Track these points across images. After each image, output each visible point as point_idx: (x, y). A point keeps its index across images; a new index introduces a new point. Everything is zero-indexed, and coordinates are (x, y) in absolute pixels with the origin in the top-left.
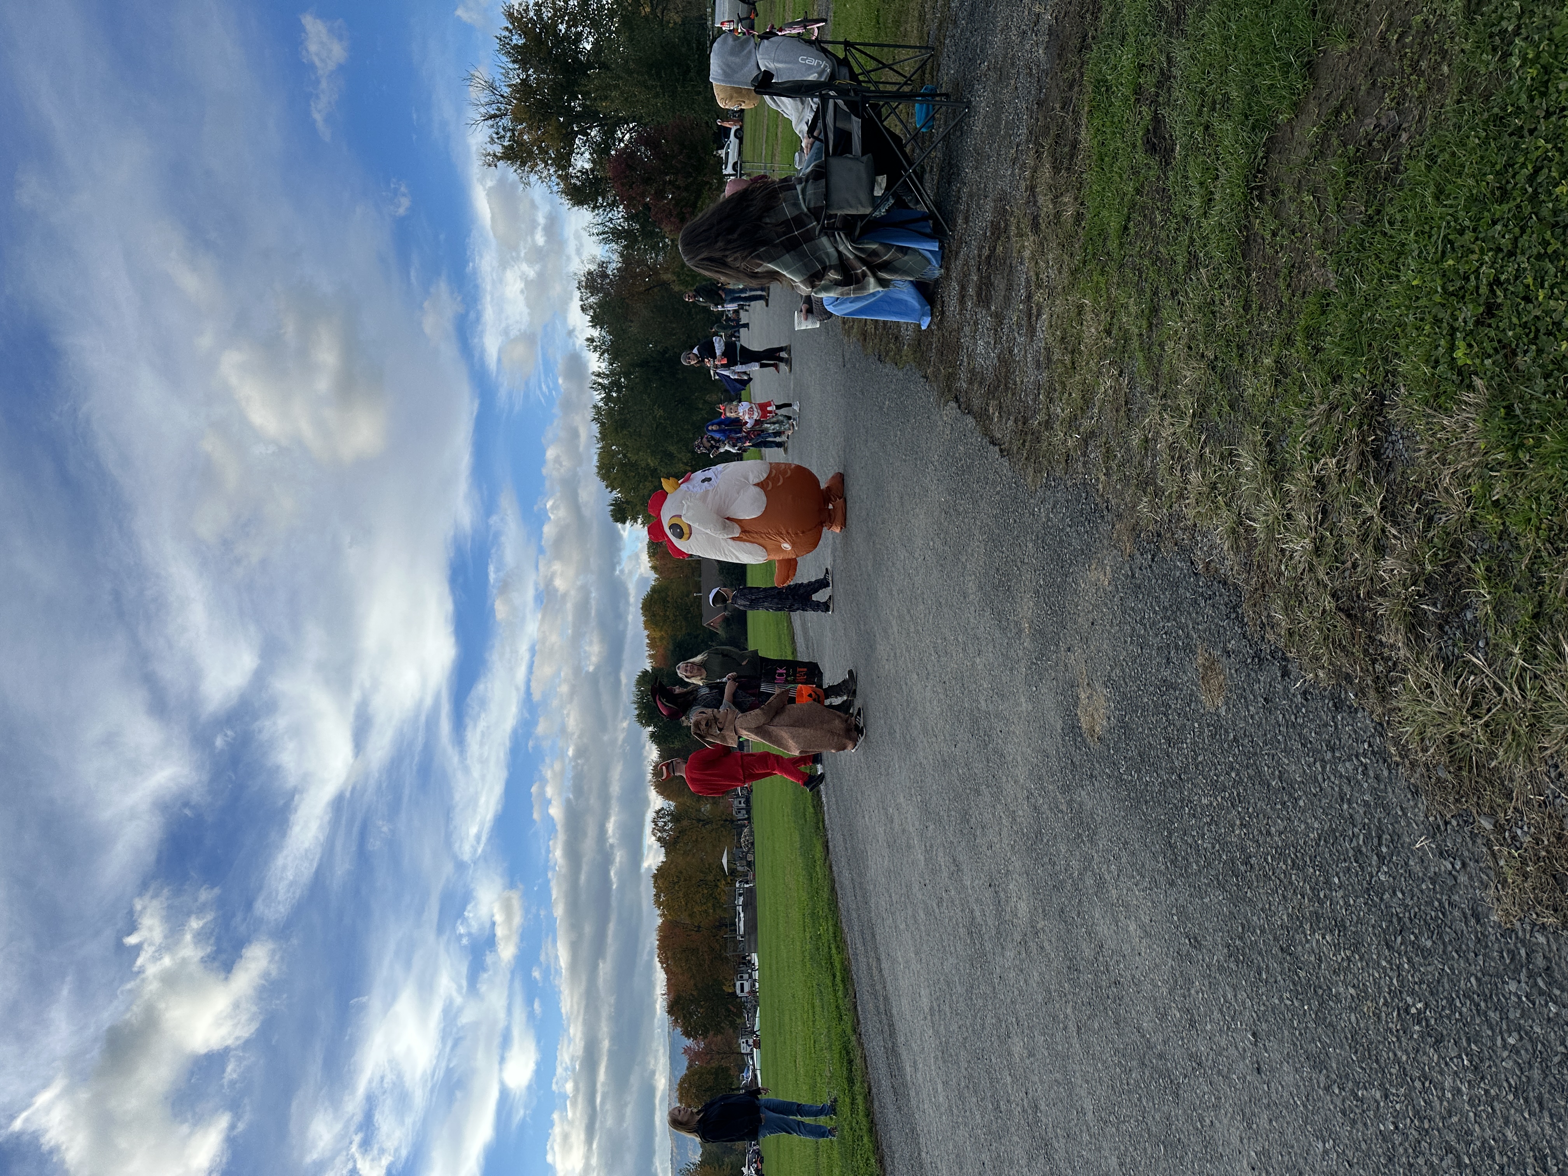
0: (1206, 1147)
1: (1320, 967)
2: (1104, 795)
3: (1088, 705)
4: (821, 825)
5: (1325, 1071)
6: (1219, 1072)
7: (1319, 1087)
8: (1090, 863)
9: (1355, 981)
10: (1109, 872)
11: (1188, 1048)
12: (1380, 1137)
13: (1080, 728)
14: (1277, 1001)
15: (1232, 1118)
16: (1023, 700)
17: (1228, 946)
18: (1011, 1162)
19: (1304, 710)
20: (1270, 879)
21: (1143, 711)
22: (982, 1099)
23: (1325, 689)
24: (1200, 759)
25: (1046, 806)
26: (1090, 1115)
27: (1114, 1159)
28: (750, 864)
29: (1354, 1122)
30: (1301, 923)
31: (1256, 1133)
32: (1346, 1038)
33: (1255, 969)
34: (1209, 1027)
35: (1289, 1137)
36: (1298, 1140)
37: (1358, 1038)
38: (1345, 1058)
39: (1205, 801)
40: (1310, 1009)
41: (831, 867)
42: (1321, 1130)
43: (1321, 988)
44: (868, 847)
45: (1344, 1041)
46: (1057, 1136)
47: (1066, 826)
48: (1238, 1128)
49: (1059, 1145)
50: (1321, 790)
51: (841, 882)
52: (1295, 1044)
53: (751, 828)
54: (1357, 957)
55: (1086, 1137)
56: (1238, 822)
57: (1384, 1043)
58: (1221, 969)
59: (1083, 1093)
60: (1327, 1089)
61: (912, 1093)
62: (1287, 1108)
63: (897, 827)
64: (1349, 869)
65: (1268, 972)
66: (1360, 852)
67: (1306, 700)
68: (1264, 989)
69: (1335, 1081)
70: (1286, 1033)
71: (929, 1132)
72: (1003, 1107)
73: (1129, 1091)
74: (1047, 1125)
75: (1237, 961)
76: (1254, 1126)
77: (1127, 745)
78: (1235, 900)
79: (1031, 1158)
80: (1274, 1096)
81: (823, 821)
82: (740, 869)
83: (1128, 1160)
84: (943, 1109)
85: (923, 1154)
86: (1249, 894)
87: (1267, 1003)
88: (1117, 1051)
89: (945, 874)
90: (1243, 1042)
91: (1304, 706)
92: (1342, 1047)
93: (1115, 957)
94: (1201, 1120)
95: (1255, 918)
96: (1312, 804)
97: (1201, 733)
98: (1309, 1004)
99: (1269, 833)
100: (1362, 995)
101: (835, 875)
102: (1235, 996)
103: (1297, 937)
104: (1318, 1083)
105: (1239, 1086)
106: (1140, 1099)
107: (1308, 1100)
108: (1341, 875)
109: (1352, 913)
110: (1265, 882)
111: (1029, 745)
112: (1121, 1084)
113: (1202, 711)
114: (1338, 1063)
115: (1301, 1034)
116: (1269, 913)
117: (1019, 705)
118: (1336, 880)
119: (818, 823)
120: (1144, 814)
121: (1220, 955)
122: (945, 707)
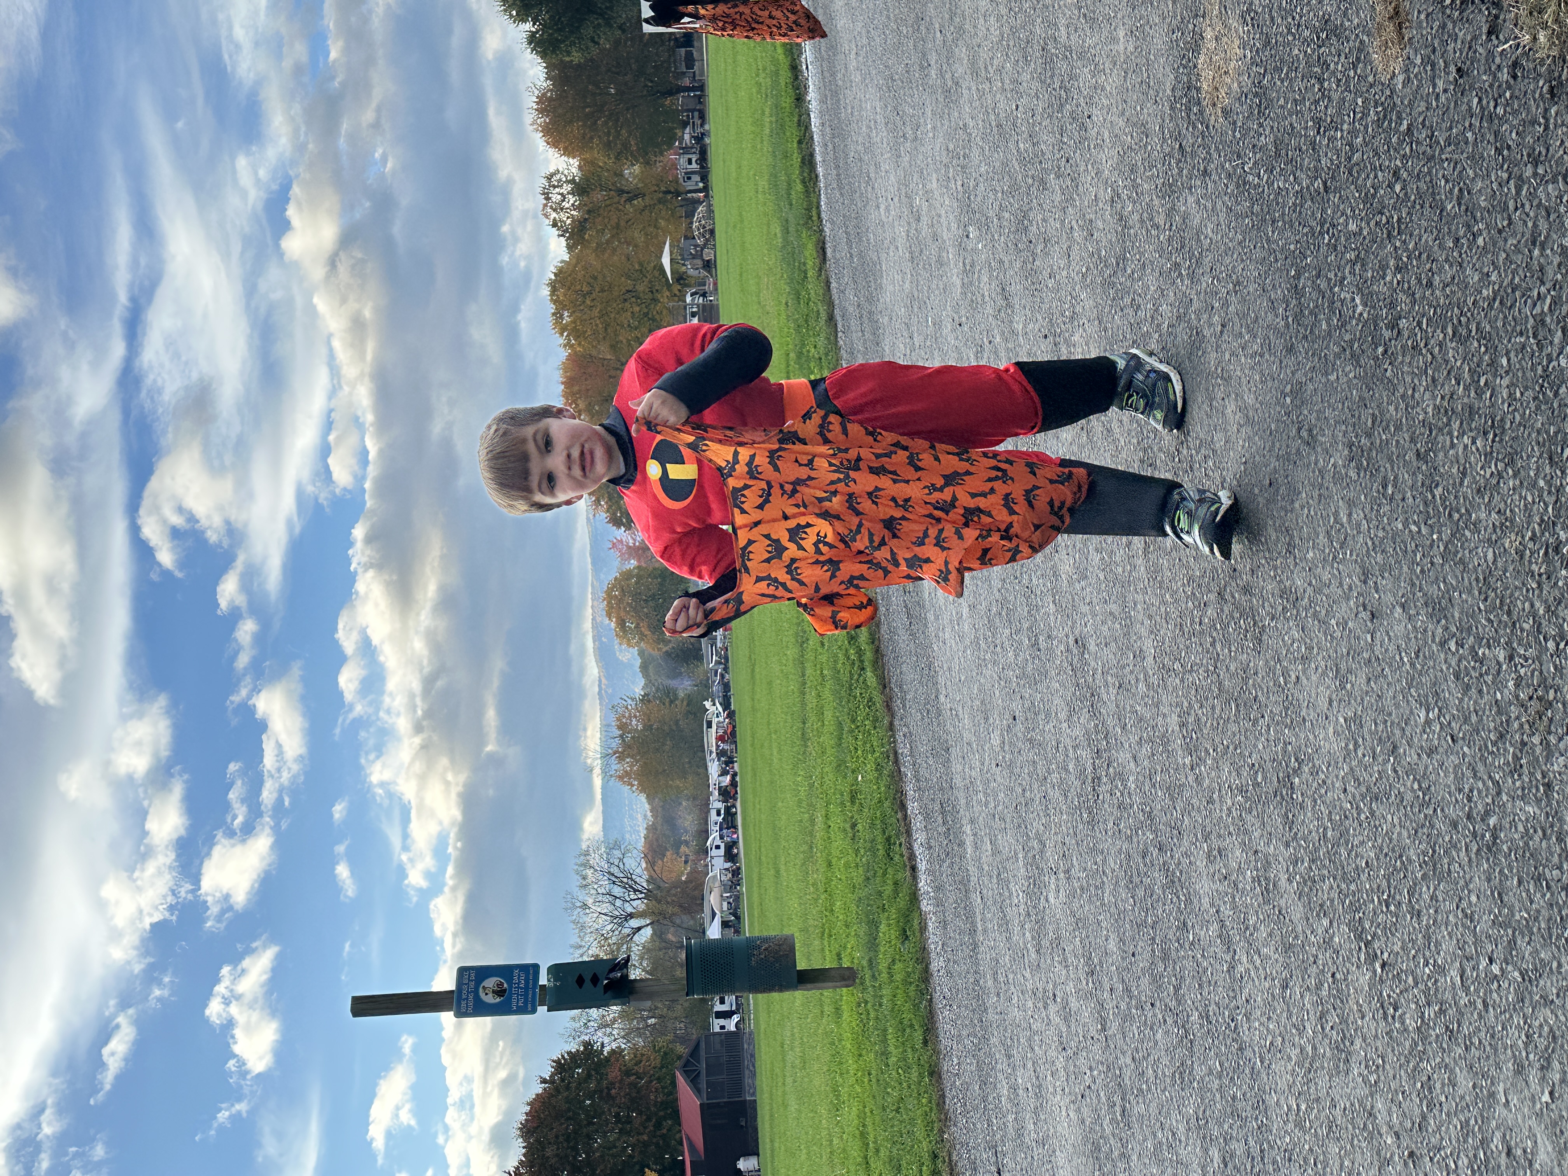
0: (1287, 709)
1: (1461, 484)
2: (1219, 204)
3: (1215, 51)
4: (814, 213)
5: (1443, 621)
6: (1315, 615)
7: (1433, 641)
8: (1187, 309)
9: (1502, 506)
10: (1211, 325)
11: (1281, 581)
12: (1495, 709)
13: (1198, 90)
14: (1400, 526)
15: (1324, 674)
16: (1121, 33)
17: (1351, 445)
18: (1048, 715)
19: (1508, 95)
20: (1421, 354)
21: (1290, 69)
22: (1018, 632)
23: (1542, 62)
24: (1357, 157)
25: (1136, 217)
26: (1150, 660)
27: (1175, 718)
28: (709, 265)
29: (1468, 687)
30: (1449, 420)
31: (1350, 694)
32: (1477, 580)
33: (1379, 480)
34: (1311, 555)
35: (1388, 702)
36: (1397, 706)
37: (1492, 580)
38: (1472, 606)
39: (1352, 227)
40: (1440, 539)
41: (828, 284)
42: (1427, 696)
43: (1458, 511)
44: (883, 256)
45: (1474, 583)
46: (1106, 685)
47: (1161, 251)
48: (1328, 687)
49: (1109, 695)
50: (1510, 224)
51: (844, 310)
52: (1413, 585)
53: (710, 206)
54: (1510, 472)
55: (1142, 687)
56: (1392, 263)
57: (1521, 589)
58: (1337, 478)
59: (1144, 632)
60: (1443, 644)
61: (931, 617)
62: (1391, 666)
63: (925, 231)
64: (1524, 347)
65: (1395, 486)
66: (1543, 322)
67: (1515, 77)
68: (1388, 507)
69: (1454, 635)
70: (1405, 568)
71: (949, 669)
72: (1042, 645)
73: (1202, 632)
74: (1095, 670)
75: (1358, 468)
76: (1349, 686)
77: (1261, 125)
78: (1369, 381)
79: (1072, 712)
80: (1378, 650)
81: (818, 207)
82: (691, 272)
83: (1191, 719)
84: (967, 642)
85: (942, 698)
86: (1389, 373)
87: (1388, 528)
88: (1191, 579)
89: (989, 310)
90: (1350, 577)
91: (1509, 87)
92: (1470, 592)
93: (1203, 451)
94: (1285, 673)
95: (1392, 408)
96: (1494, 245)
97: (1365, 115)
98: (1440, 533)
99: (1430, 284)
100: (1506, 525)
101: (835, 297)
102: (1350, 515)
103: (1440, 438)
104: (1433, 636)
105: (1338, 634)
106: (1213, 644)
107: (1417, 657)
108: (1512, 355)
109: (1515, 410)
110: (1413, 357)
111: (1123, 114)
112: (1193, 622)
113: (1371, 79)
114: (1461, 613)
115: (1422, 571)
116: (1410, 403)
117: (1114, 40)
118: (1504, 361)
119: (809, 210)
120: (1268, 241)
121: (1339, 458)
122: (1006, 30)
